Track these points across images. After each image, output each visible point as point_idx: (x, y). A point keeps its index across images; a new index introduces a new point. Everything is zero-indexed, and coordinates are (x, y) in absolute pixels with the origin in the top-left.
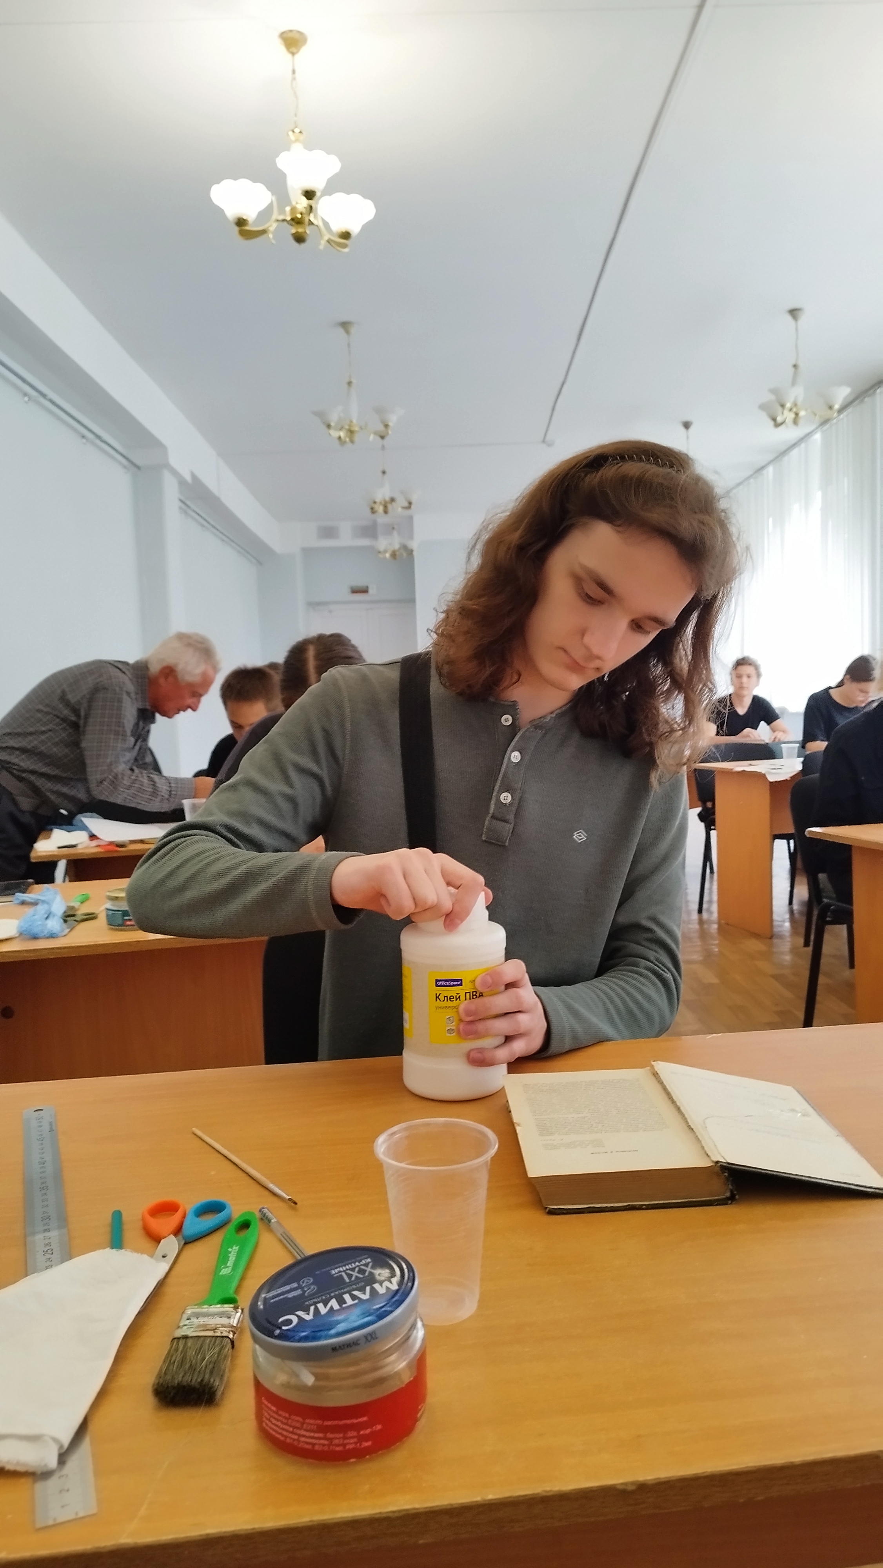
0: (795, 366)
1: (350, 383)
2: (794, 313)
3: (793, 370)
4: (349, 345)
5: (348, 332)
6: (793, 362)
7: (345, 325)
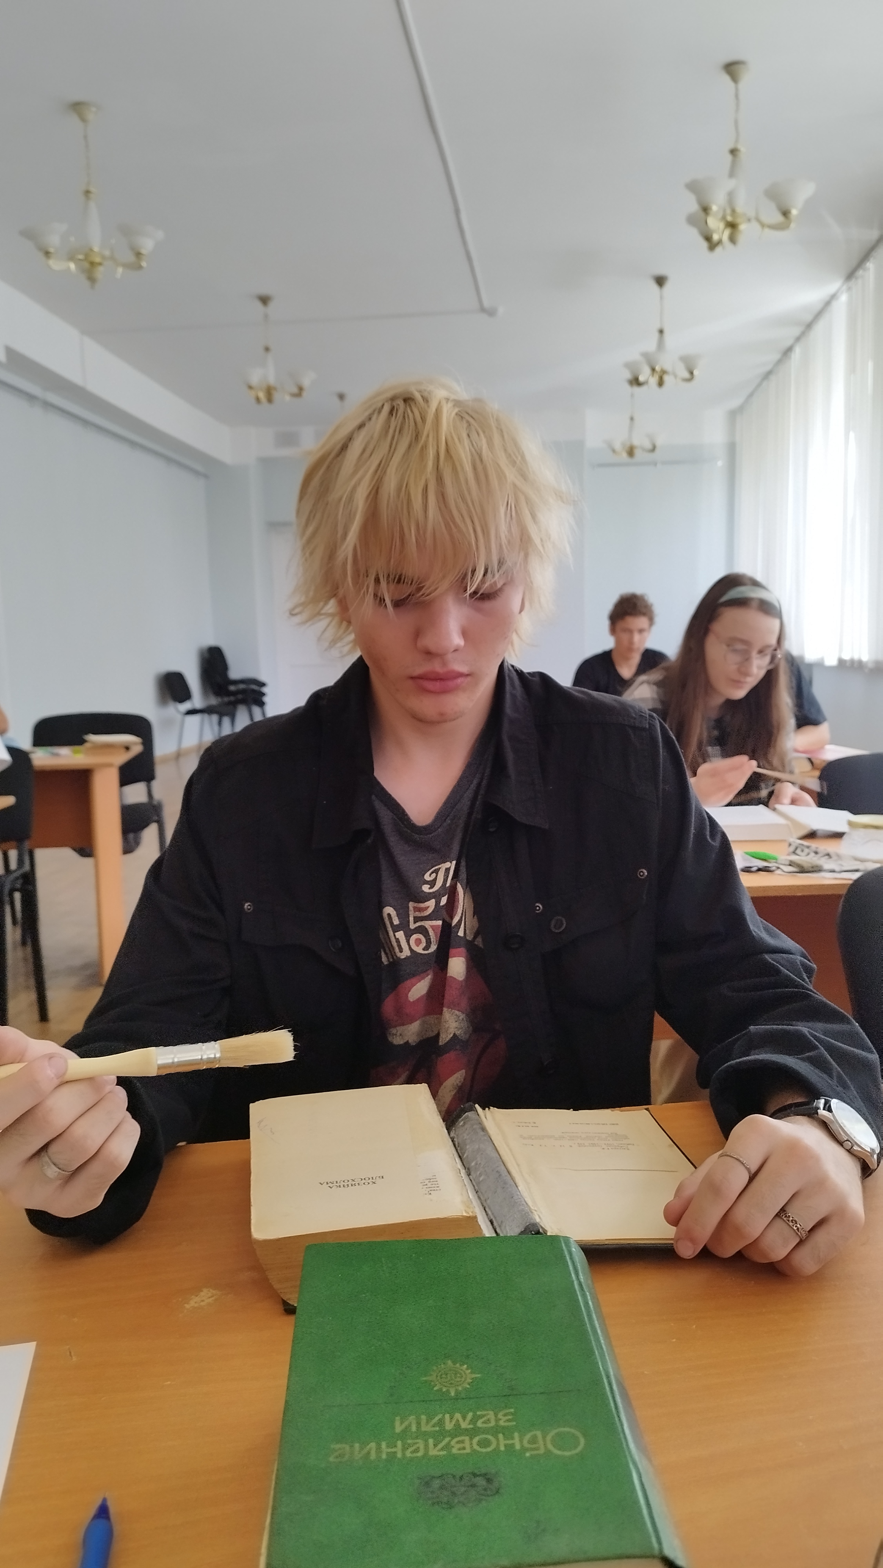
0: (733, 152)
1: (87, 193)
2: (732, 69)
3: (729, 157)
4: (85, 137)
5: (83, 120)
6: (731, 146)
7: (78, 107)
